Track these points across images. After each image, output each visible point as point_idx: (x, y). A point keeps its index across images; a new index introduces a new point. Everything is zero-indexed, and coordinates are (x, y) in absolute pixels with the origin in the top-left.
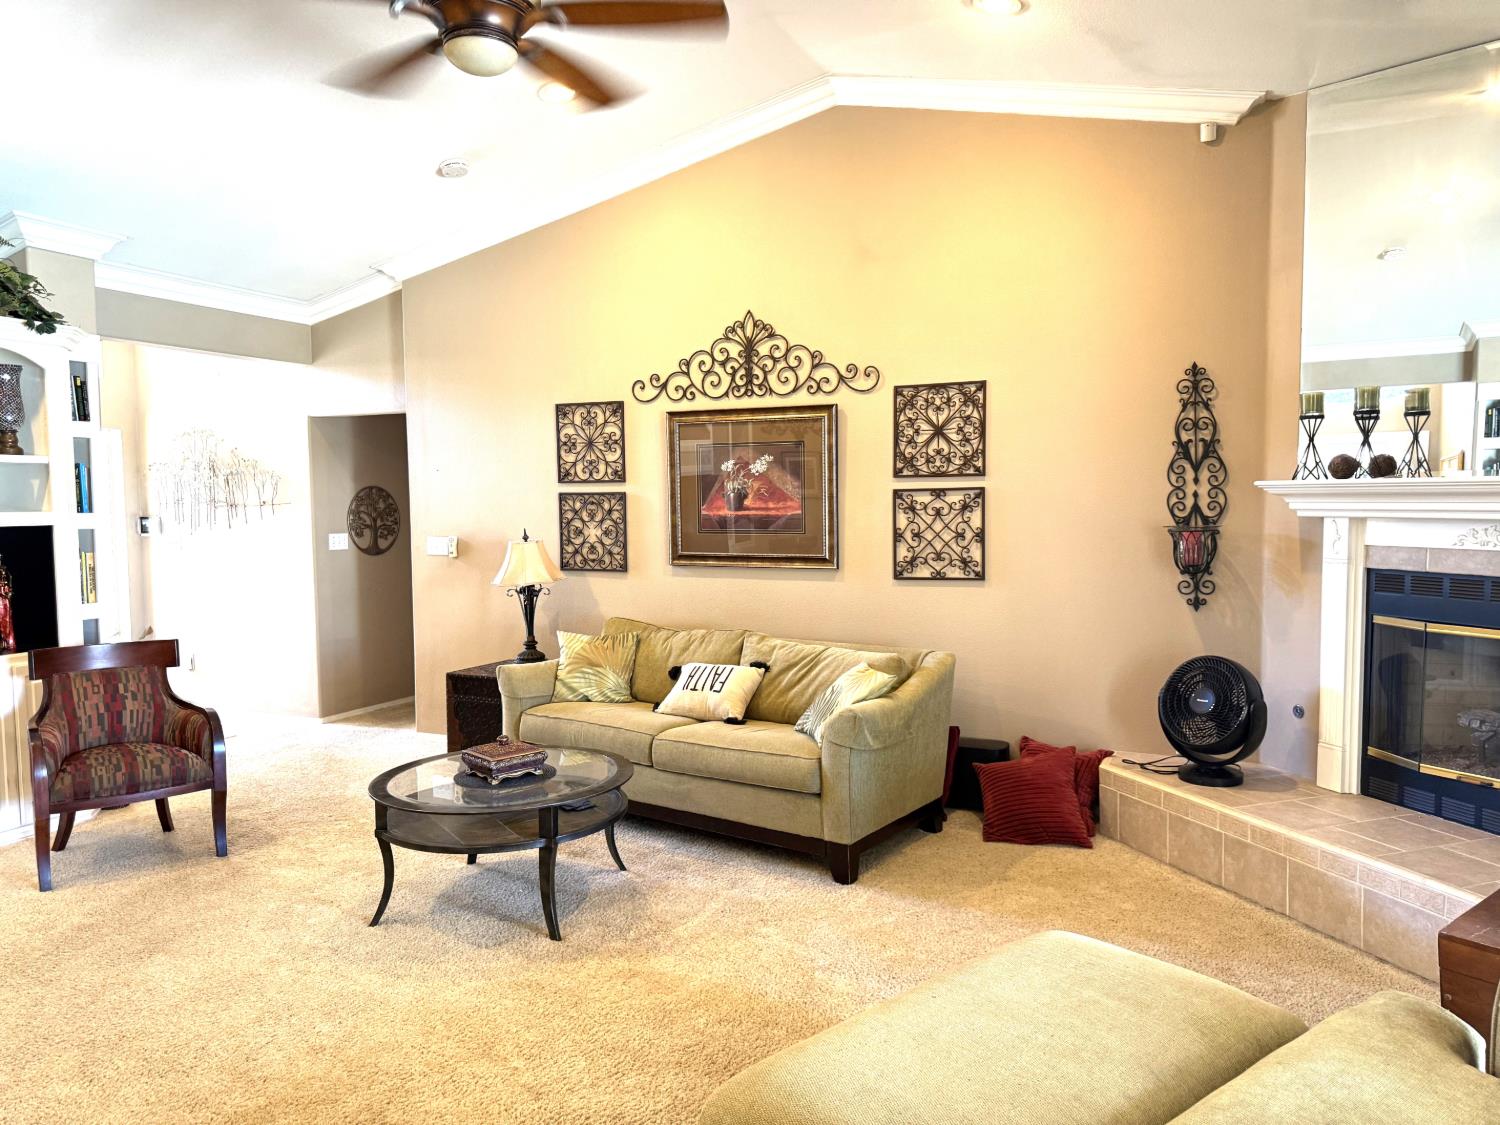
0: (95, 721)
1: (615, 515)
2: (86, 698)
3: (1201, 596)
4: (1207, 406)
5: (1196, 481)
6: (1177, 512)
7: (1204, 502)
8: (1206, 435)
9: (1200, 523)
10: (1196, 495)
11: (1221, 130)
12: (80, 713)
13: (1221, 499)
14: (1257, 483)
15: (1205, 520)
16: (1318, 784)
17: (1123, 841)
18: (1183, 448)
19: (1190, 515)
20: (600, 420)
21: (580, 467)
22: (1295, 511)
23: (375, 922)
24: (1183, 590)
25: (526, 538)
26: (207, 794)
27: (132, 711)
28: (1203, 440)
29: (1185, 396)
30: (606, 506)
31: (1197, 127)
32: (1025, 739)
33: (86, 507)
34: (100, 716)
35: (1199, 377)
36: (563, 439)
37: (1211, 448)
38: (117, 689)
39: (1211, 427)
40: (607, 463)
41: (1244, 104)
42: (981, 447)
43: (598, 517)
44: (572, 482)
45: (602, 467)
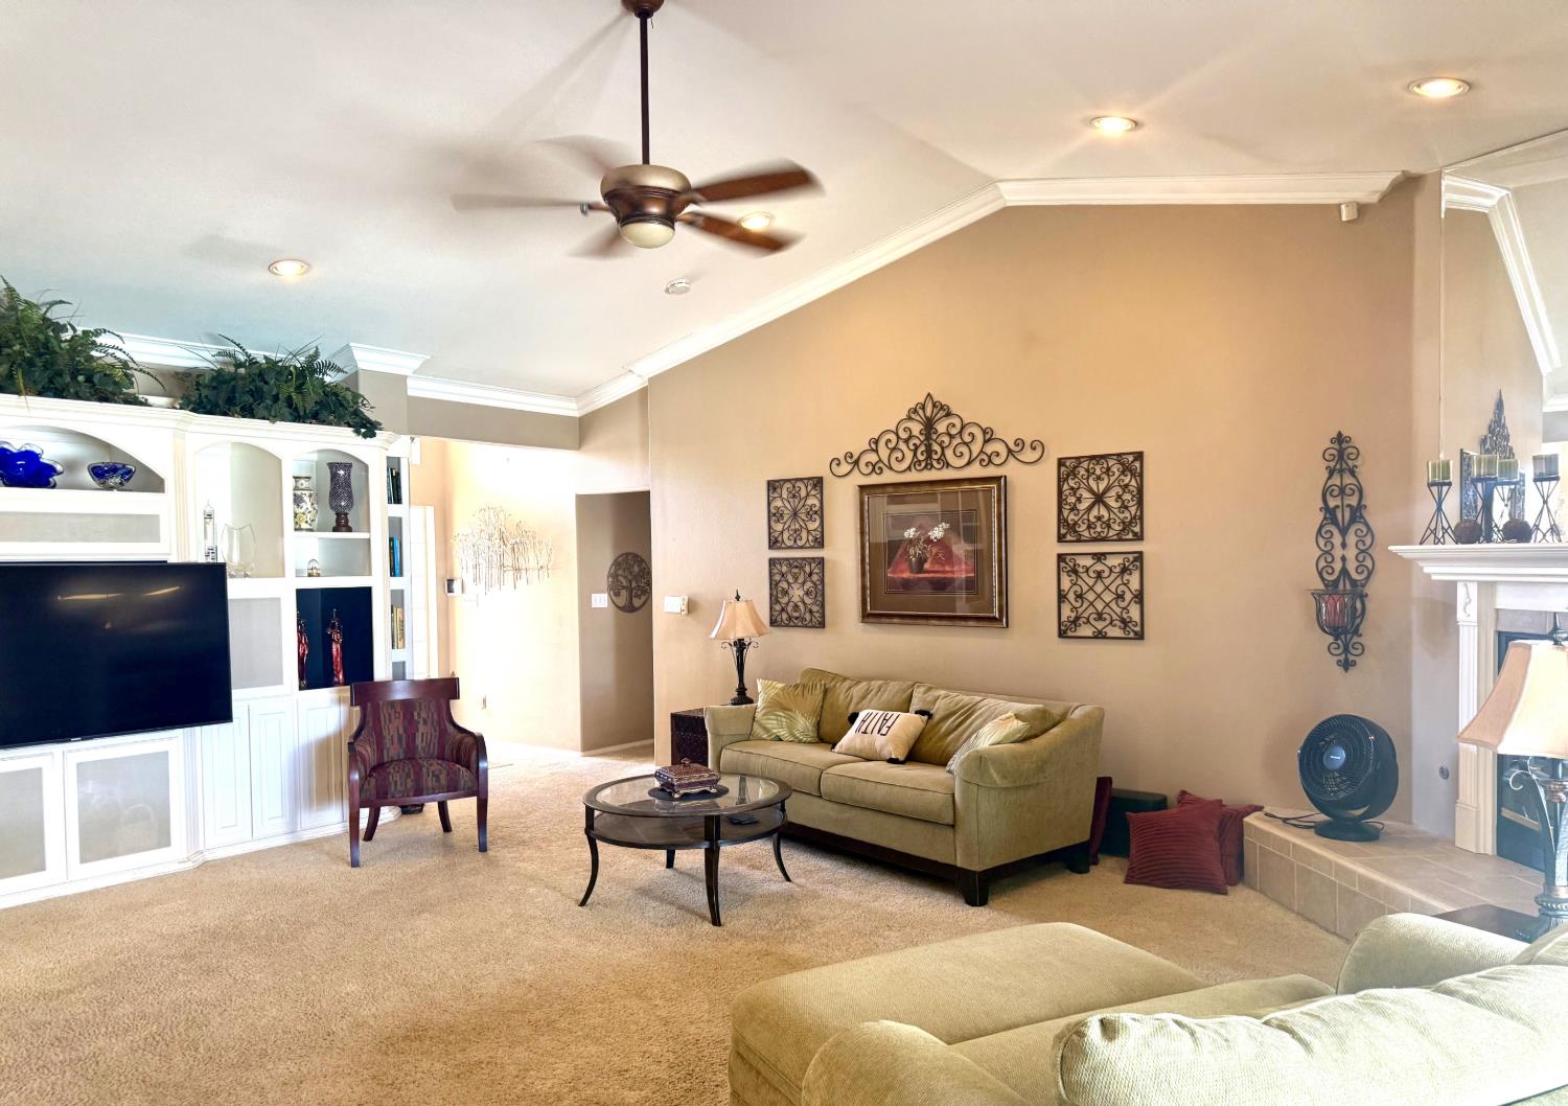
0: (396, 739)
1: (815, 578)
2: (390, 722)
3: (1351, 658)
4: (1353, 473)
5: (1344, 545)
6: (1326, 576)
7: (1351, 566)
8: (1354, 501)
9: (1348, 586)
10: (1344, 559)
11: (1362, 209)
12: (385, 733)
13: (1369, 563)
14: (1390, 548)
15: (1354, 583)
16: (1458, 844)
17: (1261, 891)
18: (1330, 514)
19: (1338, 579)
20: (803, 494)
21: (786, 535)
22: (1428, 576)
23: (583, 903)
24: (1334, 652)
25: (738, 598)
26: (474, 800)
27: (423, 734)
28: (1349, 506)
29: (1332, 464)
30: (807, 569)
31: (1338, 206)
32: (1184, 793)
33: (398, 572)
34: (400, 737)
35: (1344, 445)
36: (773, 511)
37: (1357, 513)
38: (412, 715)
39: (1357, 494)
40: (809, 532)
41: (1384, 181)
42: (1138, 514)
43: (801, 580)
44: (780, 548)
45: (804, 534)
